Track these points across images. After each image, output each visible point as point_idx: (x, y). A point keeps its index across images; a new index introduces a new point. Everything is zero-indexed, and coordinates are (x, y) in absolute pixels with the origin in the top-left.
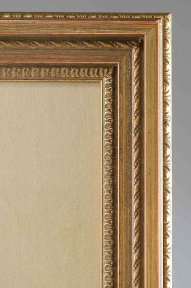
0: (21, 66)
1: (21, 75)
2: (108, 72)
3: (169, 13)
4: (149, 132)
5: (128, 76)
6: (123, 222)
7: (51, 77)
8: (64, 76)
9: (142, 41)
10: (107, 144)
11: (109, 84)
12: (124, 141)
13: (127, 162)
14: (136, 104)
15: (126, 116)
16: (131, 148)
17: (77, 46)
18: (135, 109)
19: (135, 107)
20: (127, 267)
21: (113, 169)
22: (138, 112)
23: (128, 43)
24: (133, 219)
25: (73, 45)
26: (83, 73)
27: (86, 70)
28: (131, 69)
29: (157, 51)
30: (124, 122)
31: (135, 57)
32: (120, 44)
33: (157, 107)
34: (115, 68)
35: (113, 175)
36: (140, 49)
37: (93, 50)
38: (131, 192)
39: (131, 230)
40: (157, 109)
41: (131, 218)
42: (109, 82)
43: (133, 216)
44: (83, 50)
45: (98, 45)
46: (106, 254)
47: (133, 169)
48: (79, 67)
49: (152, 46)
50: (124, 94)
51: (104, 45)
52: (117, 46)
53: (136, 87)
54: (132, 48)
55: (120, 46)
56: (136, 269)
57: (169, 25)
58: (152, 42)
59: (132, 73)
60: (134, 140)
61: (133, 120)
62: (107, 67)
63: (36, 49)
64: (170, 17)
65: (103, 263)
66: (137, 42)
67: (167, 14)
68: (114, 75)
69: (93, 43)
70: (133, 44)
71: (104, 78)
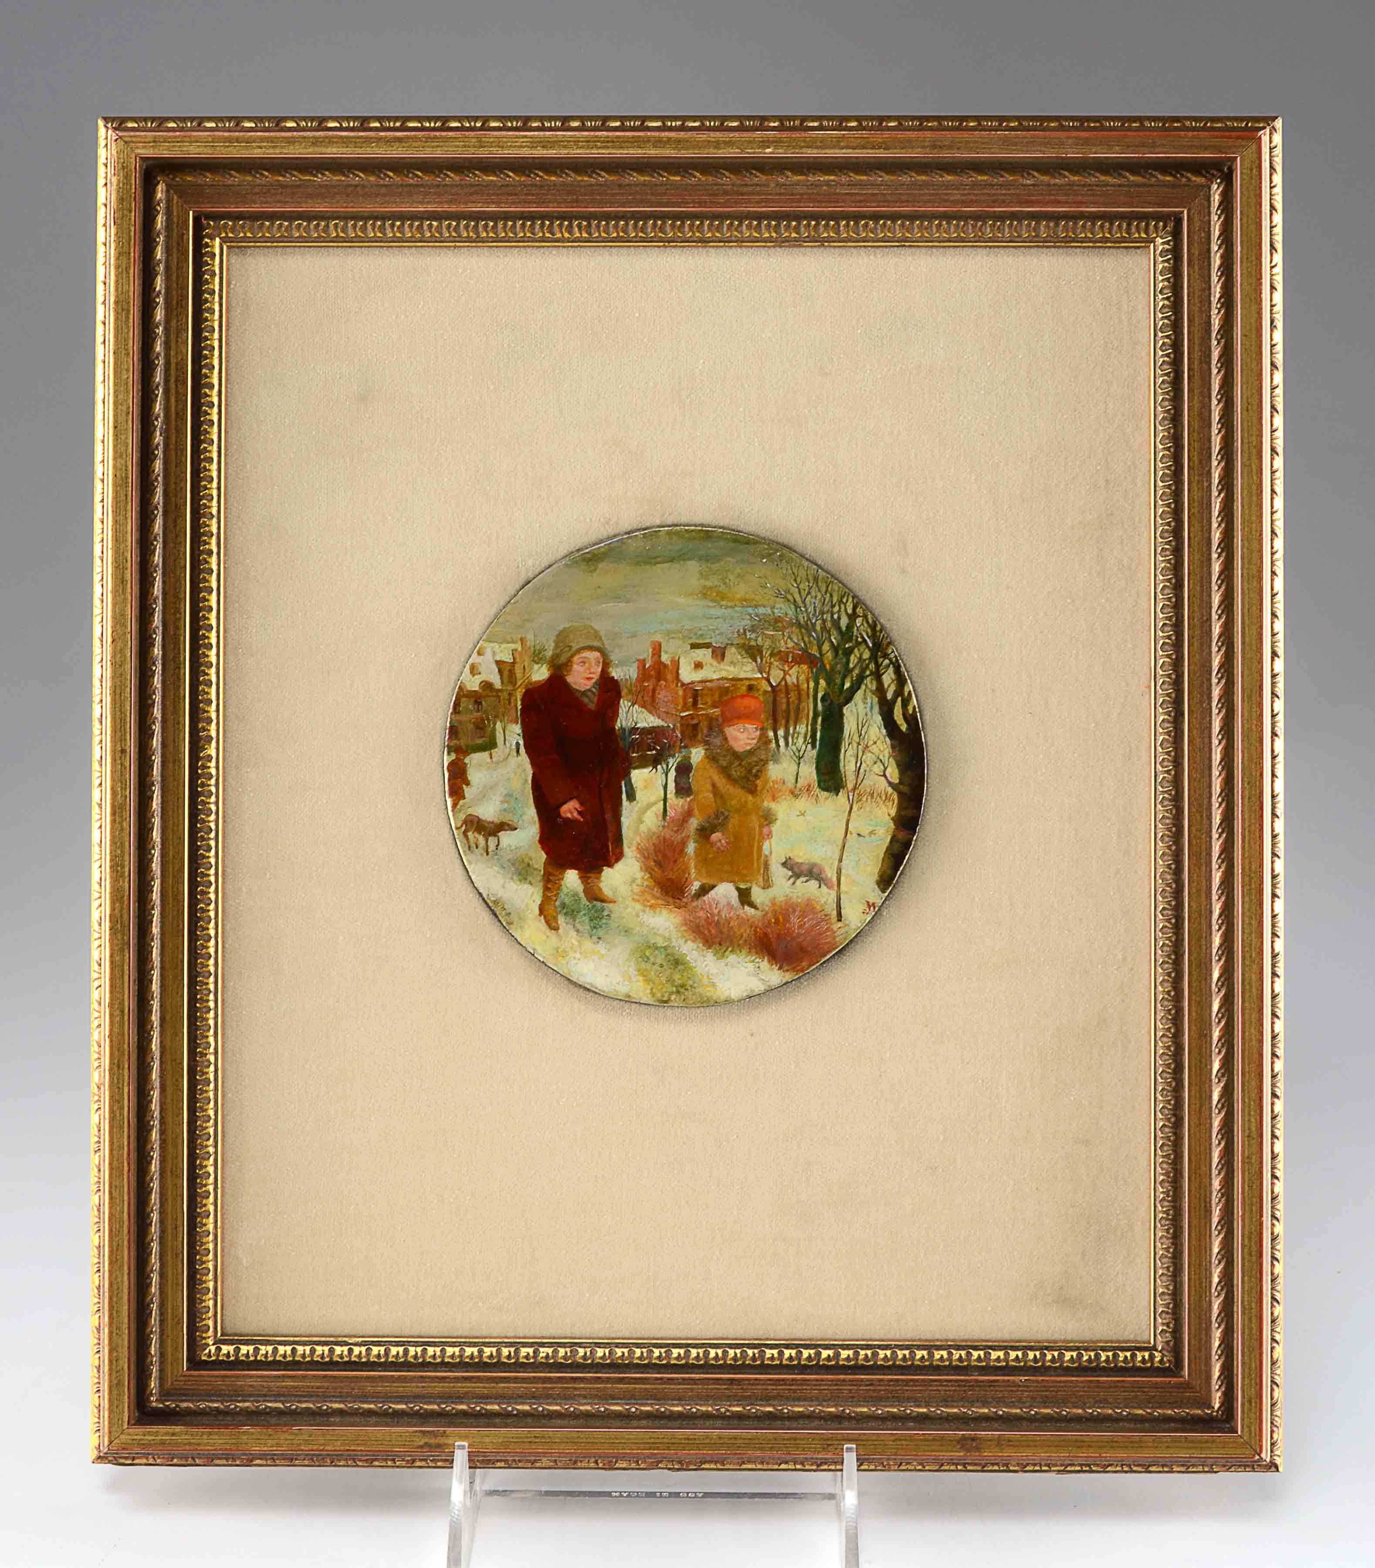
0: (1001, 217)
1: (1003, 234)
2: (1165, 227)
3: (1277, 118)
4: (1246, 336)
5: (1203, 235)
6: (1196, 504)
7: (1058, 237)
8: (1083, 235)
9: (1231, 171)
10: (1164, 361)
11: (1167, 250)
12: (1197, 355)
13: (1201, 393)
14: (1220, 285)
15: (1200, 308)
16: (1210, 369)
17: (1110, 179)
18: (1218, 295)
19: (1217, 291)
20: (1202, 586)
21: (1175, 408)
22: (1222, 300)
23: (1204, 172)
24: (1213, 498)
25: (1103, 178)
26: (1118, 230)
27: (1125, 225)
28: (1210, 221)
29: (1260, 188)
30: (1197, 319)
31: (1216, 198)
32: (1189, 175)
33: (1261, 290)
34: (1179, 221)
35: (1175, 418)
36: (1226, 186)
37: (1138, 185)
38: (1210, 448)
39: (1211, 518)
40: (1261, 293)
41: (1210, 495)
42: (1167, 247)
43: (1215, 493)
44: (1120, 185)
45: (1148, 176)
46: (1163, 565)
47: (1213, 407)
48: (1110, 218)
49: (1251, 178)
50: (1196, 267)
51: (1159, 176)
52: (1184, 180)
53: (1218, 255)
54: (1212, 183)
55: (1189, 180)
56: (1219, 587)
57: (1278, 138)
58: (1251, 170)
59: (1212, 229)
60: (1216, 354)
61: (1213, 317)
62: (1163, 218)
63: (1033, 185)
64: (1278, 124)
65: (1158, 582)
66: (1221, 170)
67: (1274, 119)
68: (1176, 234)
69: (1139, 174)
70: (1213, 175)
71: (1158, 238)
